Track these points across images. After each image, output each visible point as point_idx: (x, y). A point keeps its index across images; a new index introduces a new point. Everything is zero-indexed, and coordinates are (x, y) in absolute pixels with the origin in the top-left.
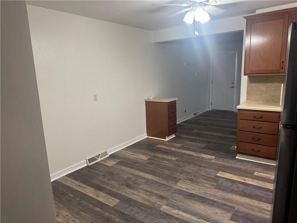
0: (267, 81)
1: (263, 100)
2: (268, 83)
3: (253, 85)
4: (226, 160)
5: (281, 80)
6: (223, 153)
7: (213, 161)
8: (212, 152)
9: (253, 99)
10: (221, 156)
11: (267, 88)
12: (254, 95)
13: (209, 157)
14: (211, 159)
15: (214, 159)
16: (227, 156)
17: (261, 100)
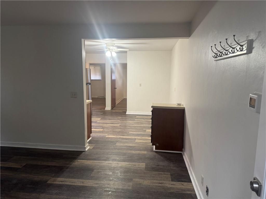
4: (99, 136)
6: (100, 140)
7: (106, 134)
8: (110, 140)
10: (101, 138)
13: (110, 136)
14: (108, 135)
15: (106, 136)
16: (98, 139)
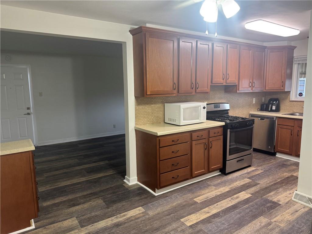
0: (152, 102)
1: (149, 122)
2: (152, 104)
3: (141, 107)
5: (161, 100)
9: (141, 123)
11: (152, 110)
12: (141, 119)
17: (148, 123)
